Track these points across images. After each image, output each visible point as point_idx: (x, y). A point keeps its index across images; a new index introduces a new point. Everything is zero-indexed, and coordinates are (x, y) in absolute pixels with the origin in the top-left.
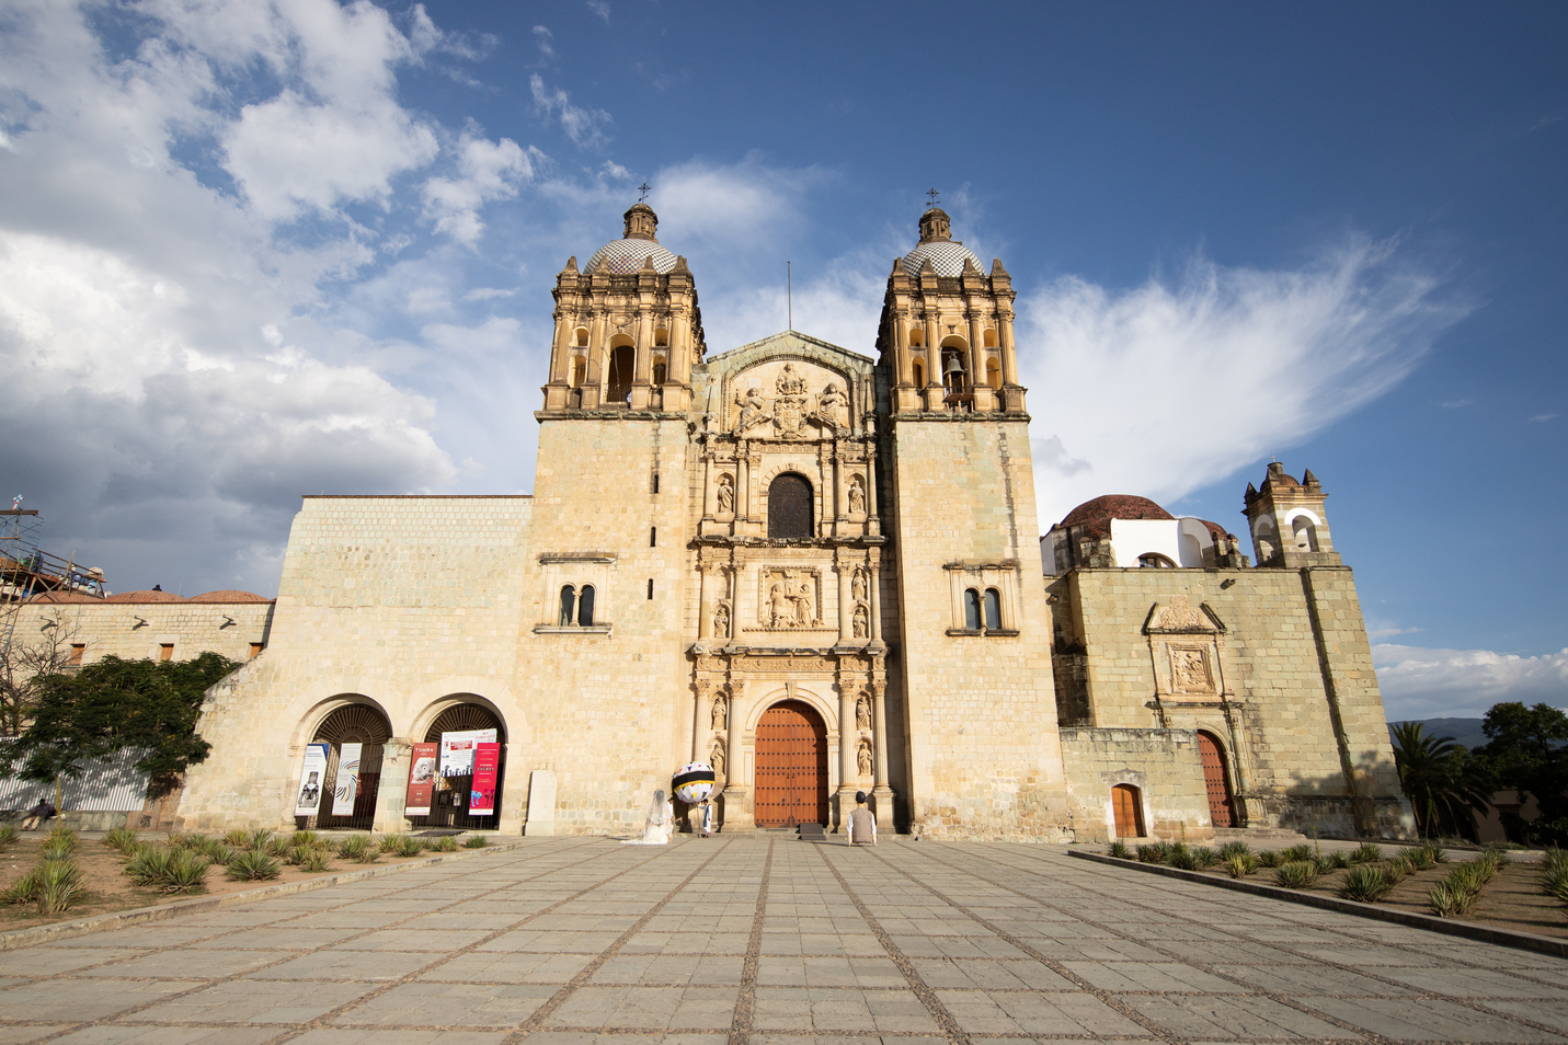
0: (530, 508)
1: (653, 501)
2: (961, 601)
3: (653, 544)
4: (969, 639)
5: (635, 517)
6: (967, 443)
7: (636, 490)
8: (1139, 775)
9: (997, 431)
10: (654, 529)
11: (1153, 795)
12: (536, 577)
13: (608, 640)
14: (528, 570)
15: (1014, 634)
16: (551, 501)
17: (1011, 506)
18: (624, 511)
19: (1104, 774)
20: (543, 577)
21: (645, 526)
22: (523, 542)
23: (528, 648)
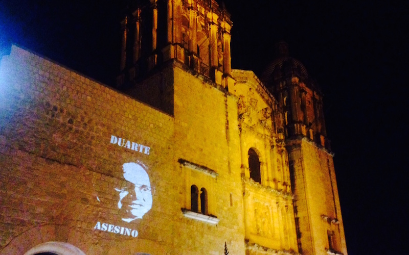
1: (228, 144)
5: (221, 151)
7: (221, 134)
9: (326, 157)
10: (229, 162)
12: (180, 174)
13: (216, 228)
16: (183, 124)
18: (216, 145)
20: (183, 175)
21: (225, 158)
22: (171, 146)
23: (178, 224)
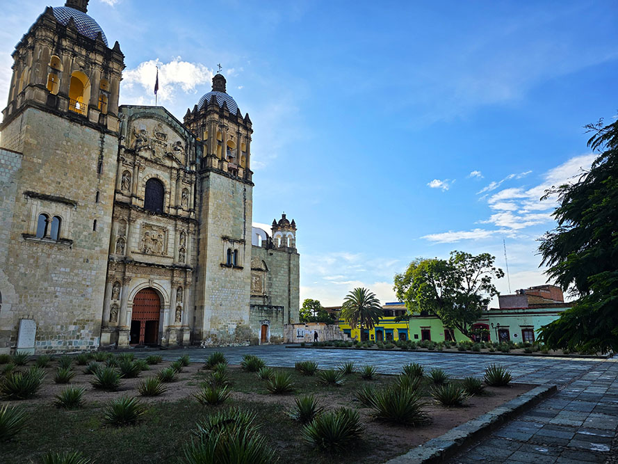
0: (20, 161)
1: (99, 177)
2: (226, 253)
3: (97, 201)
4: (227, 269)
5: (88, 183)
6: (234, 189)
7: (90, 168)
8: (269, 321)
9: (243, 187)
11: (271, 328)
12: (24, 205)
13: (69, 250)
14: (18, 199)
15: (241, 268)
16: (35, 160)
17: (245, 219)
18: (82, 178)
19: (260, 321)
20: (28, 206)
21: (94, 190)
22: (14, 180)
23: (17, 247)
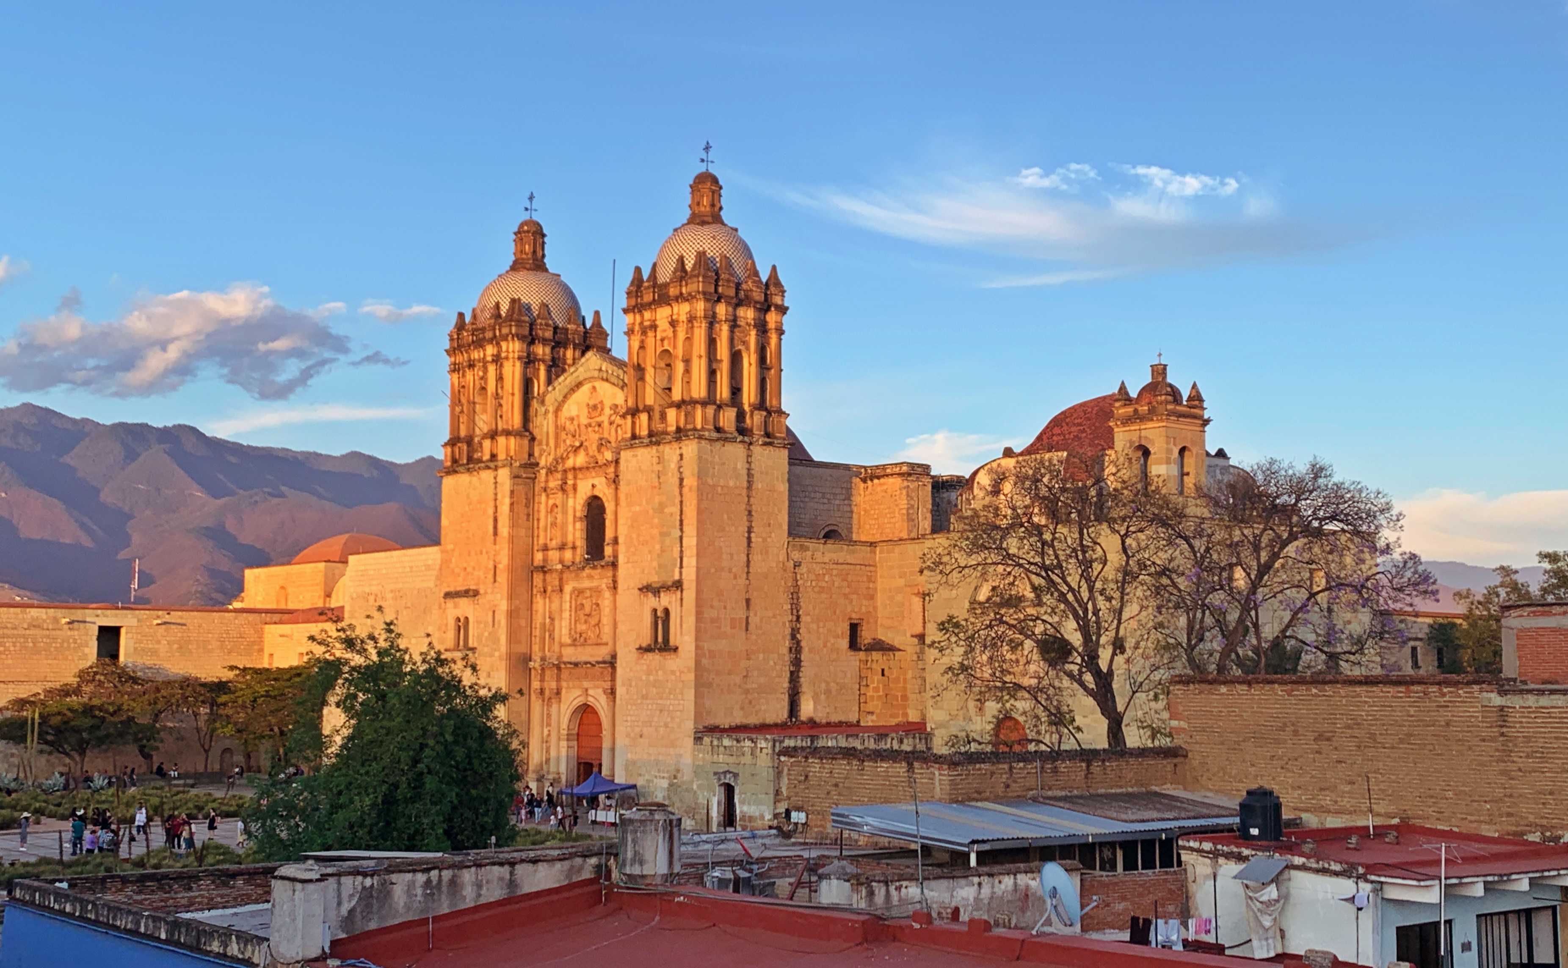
0: (440, 555)
1: (495, 543)
2: (648, 619)
3: (495, 581)
4: (650, 656)
5: (486, 557)
6: (660, 468)
7: (486, 534)
8: (736, 775)
9: (678, 452)
10: (495, 567)
11: (740, 793)
12: (445, 608)
14: (439, 604)
15: (676, 649)
16: (449, 547)
17: (681, 530)
19: (715, 774)
